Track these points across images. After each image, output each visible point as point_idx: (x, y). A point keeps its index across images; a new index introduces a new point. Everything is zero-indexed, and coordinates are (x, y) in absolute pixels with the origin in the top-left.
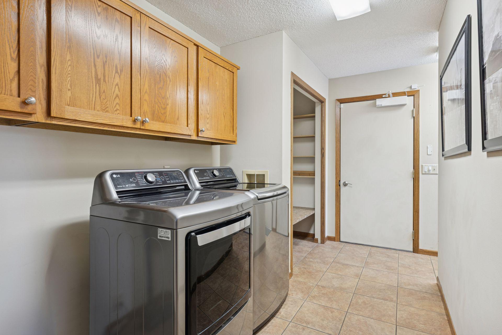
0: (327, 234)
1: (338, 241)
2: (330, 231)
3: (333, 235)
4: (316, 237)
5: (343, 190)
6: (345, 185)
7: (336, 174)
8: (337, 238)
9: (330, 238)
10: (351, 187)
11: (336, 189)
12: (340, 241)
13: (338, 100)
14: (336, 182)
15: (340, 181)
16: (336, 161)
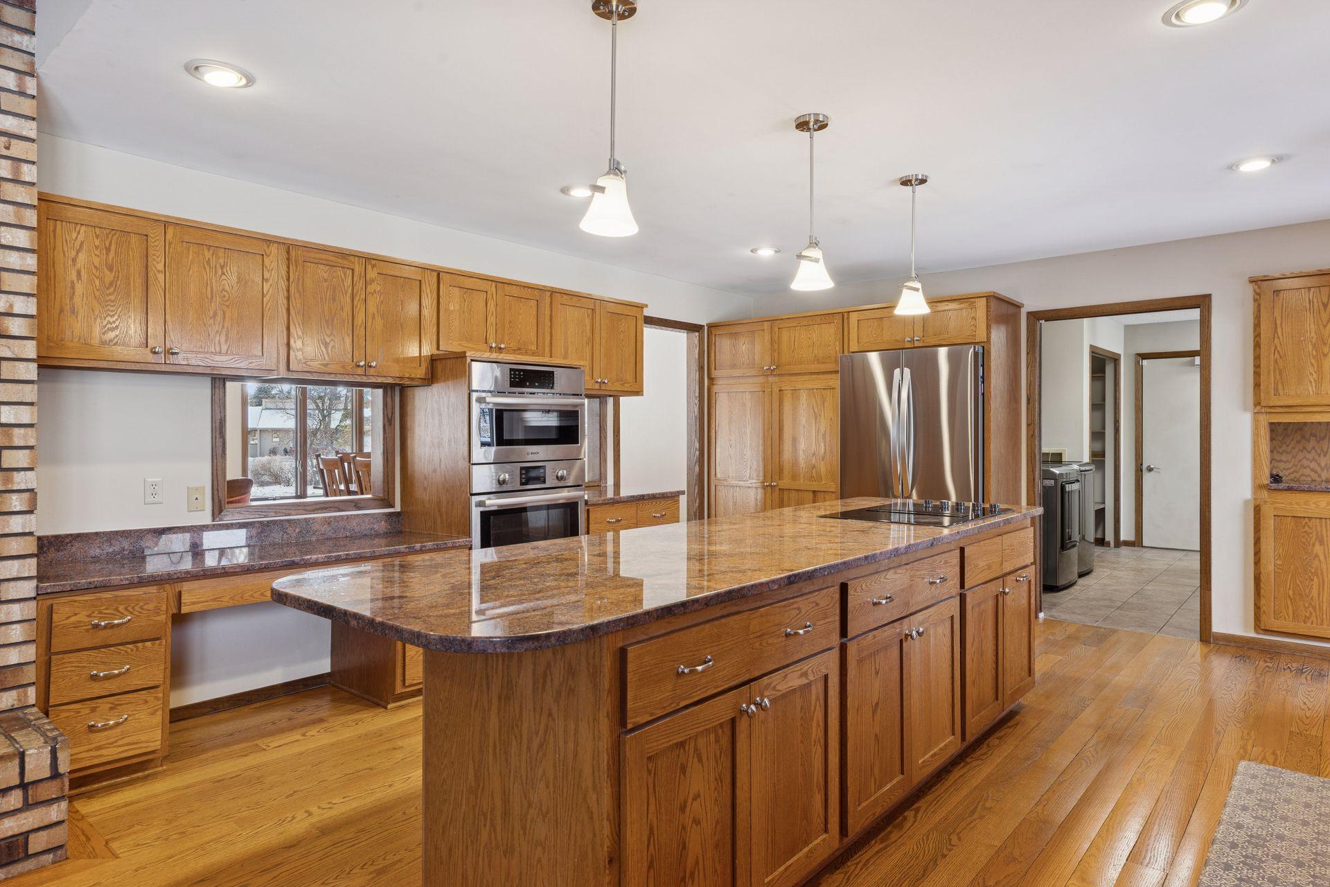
0: (1123, 538)
1: (1138, 546)
2: (1126, 533)
3: (1132, 538)
4: (1107, 539)
5: (1147, 478)
6: (1150, 469)
7: (1136, 455)
8: (1137, 542)
9: (1127, 543)
10: (1159, 472)
11: (1136, 475)
12: (1142, 546)
13: (1139, 355)
14: (1136, 466)
15: (1142, 464)
16: (1136, 437)
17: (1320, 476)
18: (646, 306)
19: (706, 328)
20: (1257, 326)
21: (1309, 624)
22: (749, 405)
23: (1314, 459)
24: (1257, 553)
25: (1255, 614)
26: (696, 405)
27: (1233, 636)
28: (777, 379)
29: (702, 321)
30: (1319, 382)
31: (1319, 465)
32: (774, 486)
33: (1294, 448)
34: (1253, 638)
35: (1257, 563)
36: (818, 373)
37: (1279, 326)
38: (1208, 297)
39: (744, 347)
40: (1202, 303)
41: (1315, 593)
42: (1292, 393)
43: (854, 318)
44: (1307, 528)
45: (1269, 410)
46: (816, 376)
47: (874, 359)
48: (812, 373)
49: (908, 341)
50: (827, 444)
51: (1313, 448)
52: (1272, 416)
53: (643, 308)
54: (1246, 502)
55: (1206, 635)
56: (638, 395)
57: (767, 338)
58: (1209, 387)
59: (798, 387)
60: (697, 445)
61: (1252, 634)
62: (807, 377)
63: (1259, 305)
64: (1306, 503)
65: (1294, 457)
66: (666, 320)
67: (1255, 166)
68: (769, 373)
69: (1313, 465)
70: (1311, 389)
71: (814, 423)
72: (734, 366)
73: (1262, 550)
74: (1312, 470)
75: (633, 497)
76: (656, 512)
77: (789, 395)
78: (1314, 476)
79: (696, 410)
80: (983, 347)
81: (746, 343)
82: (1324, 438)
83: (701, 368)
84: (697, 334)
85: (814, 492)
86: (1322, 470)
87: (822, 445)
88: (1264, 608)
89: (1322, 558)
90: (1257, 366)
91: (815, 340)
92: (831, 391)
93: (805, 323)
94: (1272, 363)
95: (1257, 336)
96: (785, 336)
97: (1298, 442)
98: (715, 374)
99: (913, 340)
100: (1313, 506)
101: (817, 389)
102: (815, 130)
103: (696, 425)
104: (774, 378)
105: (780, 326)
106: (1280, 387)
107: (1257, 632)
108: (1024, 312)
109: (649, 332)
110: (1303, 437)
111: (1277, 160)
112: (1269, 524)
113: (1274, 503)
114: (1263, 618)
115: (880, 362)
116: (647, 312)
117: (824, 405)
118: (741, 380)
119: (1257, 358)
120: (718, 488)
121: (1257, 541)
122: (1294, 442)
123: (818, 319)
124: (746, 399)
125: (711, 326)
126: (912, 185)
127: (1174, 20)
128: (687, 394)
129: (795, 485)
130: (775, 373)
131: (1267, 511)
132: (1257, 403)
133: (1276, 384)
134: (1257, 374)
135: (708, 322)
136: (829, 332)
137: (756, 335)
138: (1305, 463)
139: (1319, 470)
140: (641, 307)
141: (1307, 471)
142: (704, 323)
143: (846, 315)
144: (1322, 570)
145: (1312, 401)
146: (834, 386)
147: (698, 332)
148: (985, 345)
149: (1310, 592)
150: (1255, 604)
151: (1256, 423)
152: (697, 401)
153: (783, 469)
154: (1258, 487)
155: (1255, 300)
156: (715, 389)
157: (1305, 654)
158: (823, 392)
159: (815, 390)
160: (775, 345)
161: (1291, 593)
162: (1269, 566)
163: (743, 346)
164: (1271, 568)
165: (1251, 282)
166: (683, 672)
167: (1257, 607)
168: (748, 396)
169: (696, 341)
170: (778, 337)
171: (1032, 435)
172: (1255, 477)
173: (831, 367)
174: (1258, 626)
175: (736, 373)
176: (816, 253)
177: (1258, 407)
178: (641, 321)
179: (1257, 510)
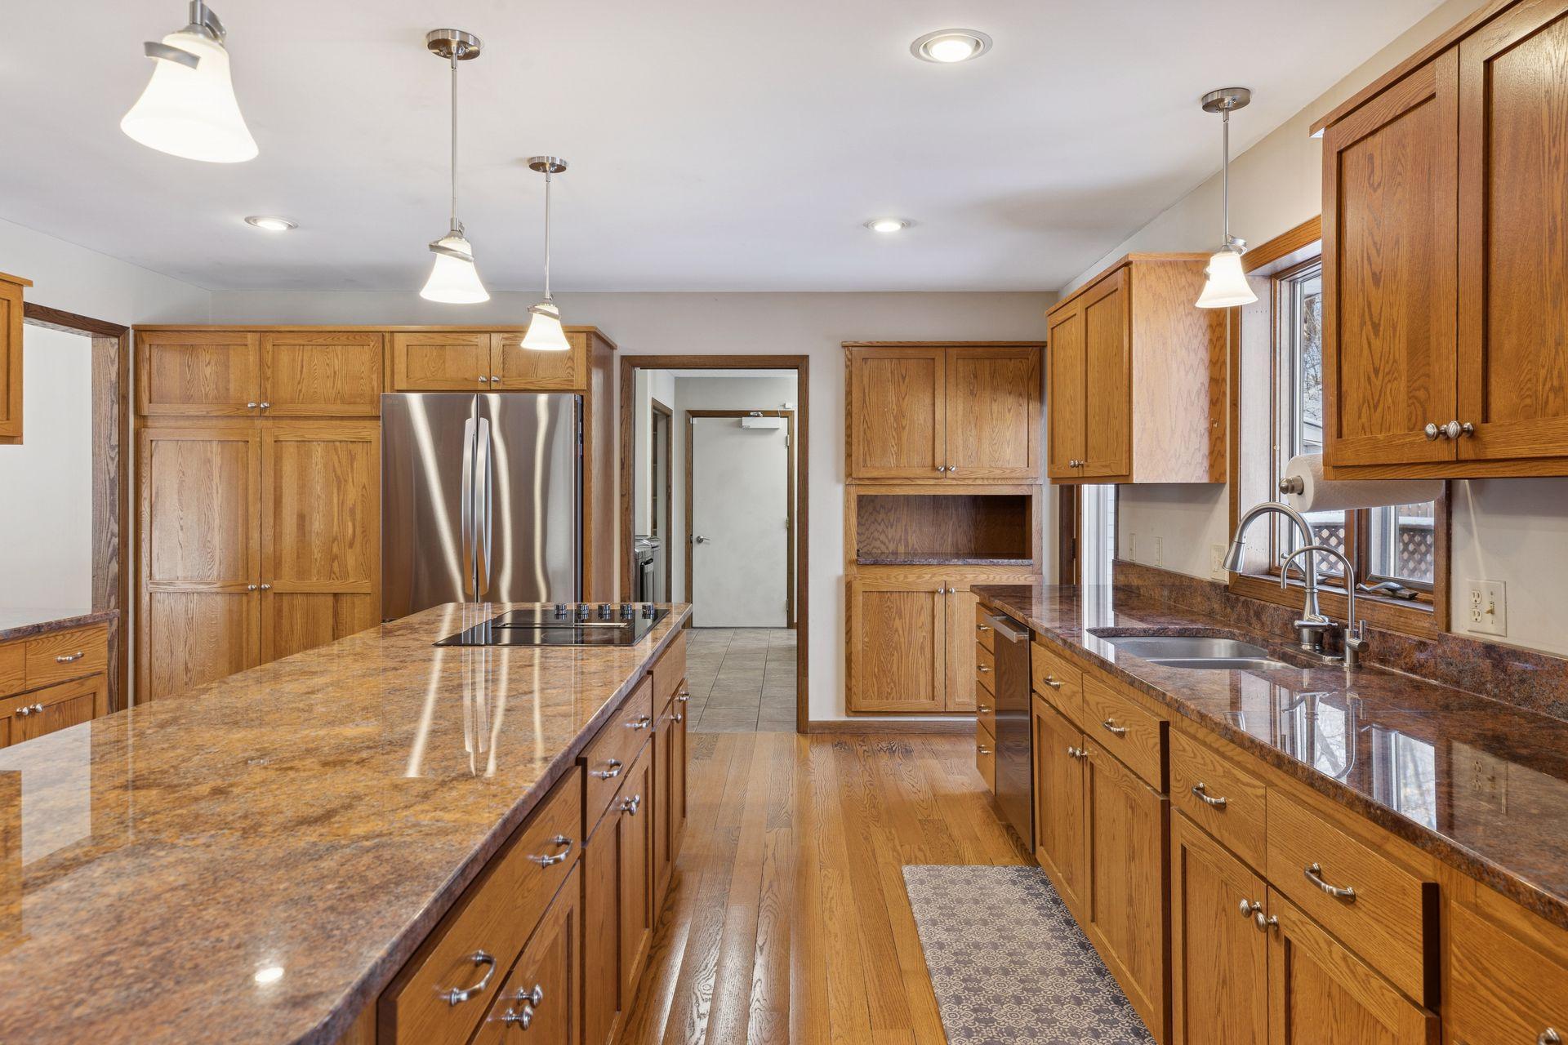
1: (691, 628)
5: (697, 550)
6: (700, 541)
7: (686, 525)
10: (708, 544)
11: (686, 548)
13: (689, 412)
14: (686, 537)
15: (692, 535)
16: (686, 505)
17: (887, 548)
18: (30, 283)
19: (131, 332)
20: (849, 393)
21: (890, 700)
22: (217, 461)
23: (883, 531)
24: (848, 632)
25: (847, 697)
26: (112, 459)
27: (827, 722)
28: (270, 423)
29: (126, 320)
30: (899, 454)
31: (887, 536)
32: (265, 589)
33: (867, 520)
34: (844, 722)
35: (848, 642)
36: (342, 418)
37: (867, 395)
38: (805, 358)
39: (208, 371)
40: (799, 363)
41: (895, 669)
42: (877, 465)
43: (401, 341)
44: (889, 603)
45: (858, 482)
46: (338, 422)
47: (415, 401)
48: (332, 418)
49: (482, 381)
50: (357, 524)
51: (883, 520)
52: (860, 488)
53: (21, 285)
54: (839, 579)
55: (803, 725)
56: (12, 443)
57: (252, 358)
58: (807, 456)
59: (308, 436)
60: (115, 528)
61: (843, 718)
62: (323, 423)
63: (851, 372)
64: (888, 577)
65: (868, 530)
66: (56, 311)
67: (888, 227)
68: (256, 413)
69: (882, 537)
70: (893, 461)
71: (335, 490)
72: (187, 399)
73: (853, 629)
74: (882, 542)
75: (18, 630)
76: (64, 654)
77: (292, 450)
78: (883, 548)
79: (113, 468)
80: (582, 397)
81: (213, 362)
82: (890, 510)
83: (123, 399)
84: (115, 340)
85: (335, 595)
86: (889, 541)
87: (350, 524)
88: (854, 689)
89: (901, 632)
90: (849, 436)
91: (337, 368)
92: (365, 445)
93: (321, 341)
94: (862, 433)
95: (849, 404)
96: (285, 357)
97: (871, 513)
98: (146, 409)
99: (489, 380)
100: (893, 580)
101: (341, 442)
102: (460, 58)
103: (112, 494)
104: (265, 422)
105: (276, 342)
106: (868, 458)
107: (848, 715)
108: (617, 355)
109: (33, 334)
110: (875, 509)
111: (906, 224)
112: (859, 600)
113: (863, 578)
114: (854, 699)
115: (423, 406)
116: (30, 296)
117: (352, 467)
118: (201, 422)
119: (849, 427)
120: (157, 597)
121: (849, 619)
122: (867, 514)
123: (343, 338)
124: (212, 452)
125: (140, 330)
126: (545, 171)
127: (921, 51)
128: (94, 442)
129: (304, 586)
130: (267, 414)
131: (858, 587)
132: (849, 475)
133: (865, 455)
134: (849, 444)
135: (136, 322)
136: (361, 359)
137: (231, 352)
138: (876, 534)
139: (887, 541)
140: (19, 284)
141: (878, 544)
142: (128, 324)
143: (387, 336)
144: (900, 643)
145: (894, 473)
146: (369, 439)
147: (118, 337)
148: (584, 394)
149: (891, 667)
150: (847, 686)
151: (847, 493)
152: (114, 454)
153: (280, 561)
154: (849, 563)
155: (847, 366)
156: (148, 434)
157: (887, 731)
158: (351, 446)
159: (338, 444)
160: (265, 371)
161: (876, 670)
162: (858, 646)
163: (207, 369)
164: (860, 647)
165: (844, 347)
166: (459, 1001)
167: (849, 689)
168: (216, 448)
169: (113, 352)
170: (273, 358)
171: (627, 508)
172: (846, 553)
173: (366, 410)
174: (850, 709)
175: (192, 410)
176: (462, 246)
177: (850, 479)
178: (18, 311)
179: (849, 587)
